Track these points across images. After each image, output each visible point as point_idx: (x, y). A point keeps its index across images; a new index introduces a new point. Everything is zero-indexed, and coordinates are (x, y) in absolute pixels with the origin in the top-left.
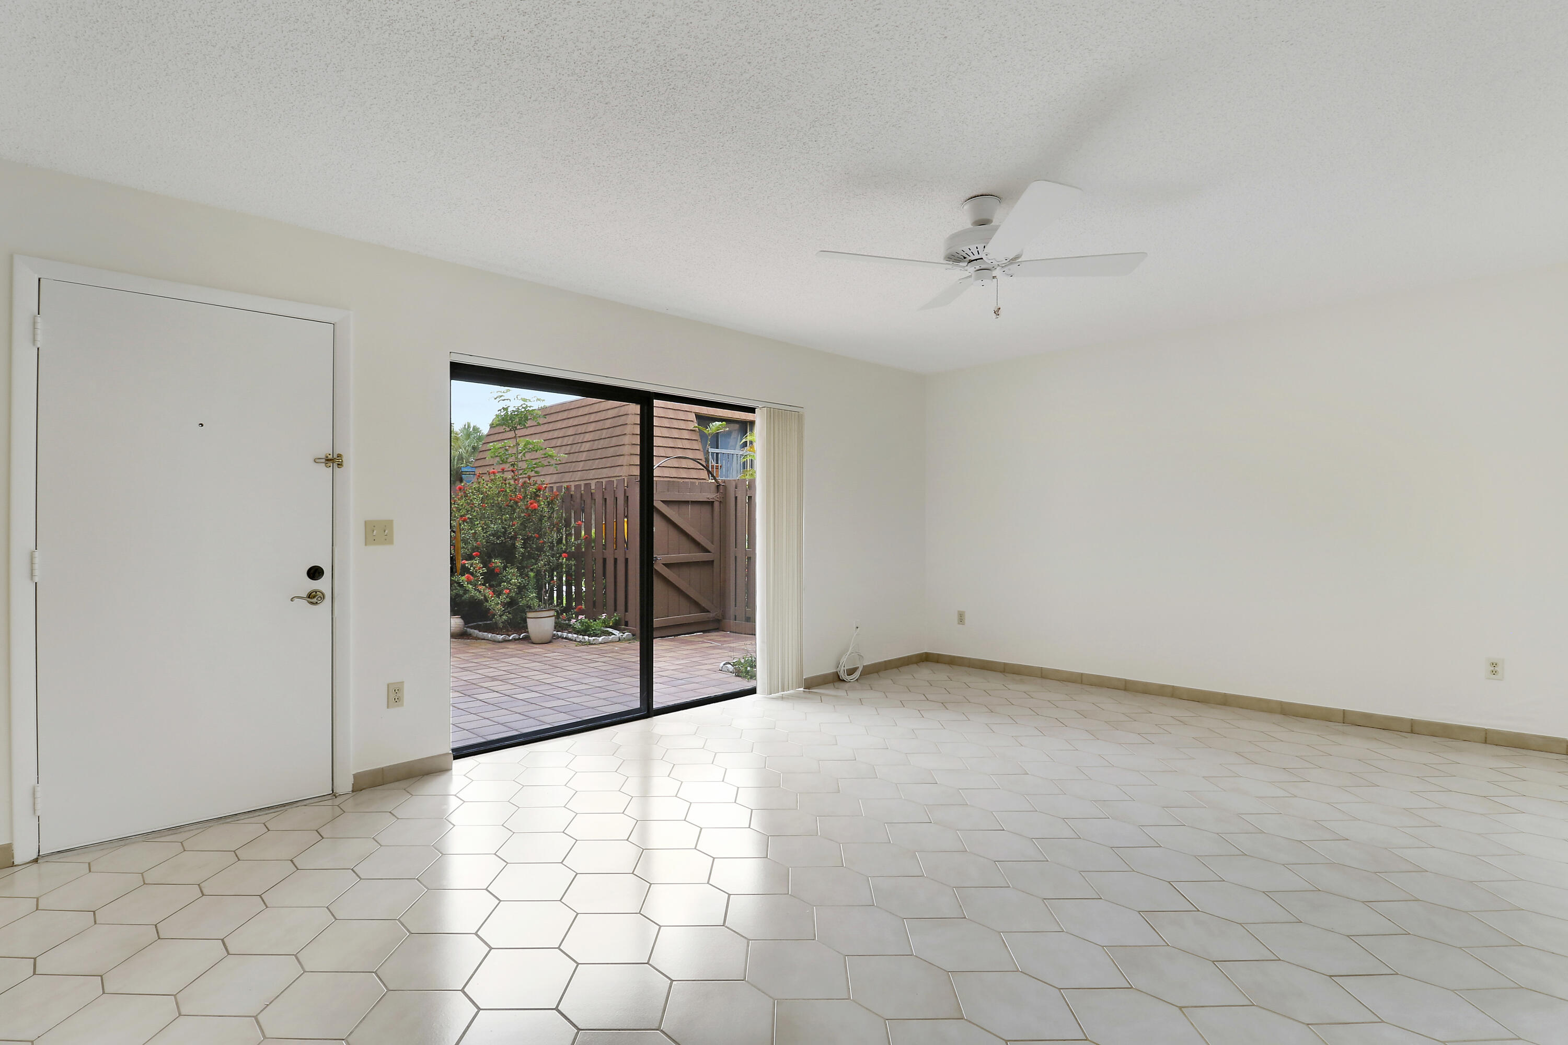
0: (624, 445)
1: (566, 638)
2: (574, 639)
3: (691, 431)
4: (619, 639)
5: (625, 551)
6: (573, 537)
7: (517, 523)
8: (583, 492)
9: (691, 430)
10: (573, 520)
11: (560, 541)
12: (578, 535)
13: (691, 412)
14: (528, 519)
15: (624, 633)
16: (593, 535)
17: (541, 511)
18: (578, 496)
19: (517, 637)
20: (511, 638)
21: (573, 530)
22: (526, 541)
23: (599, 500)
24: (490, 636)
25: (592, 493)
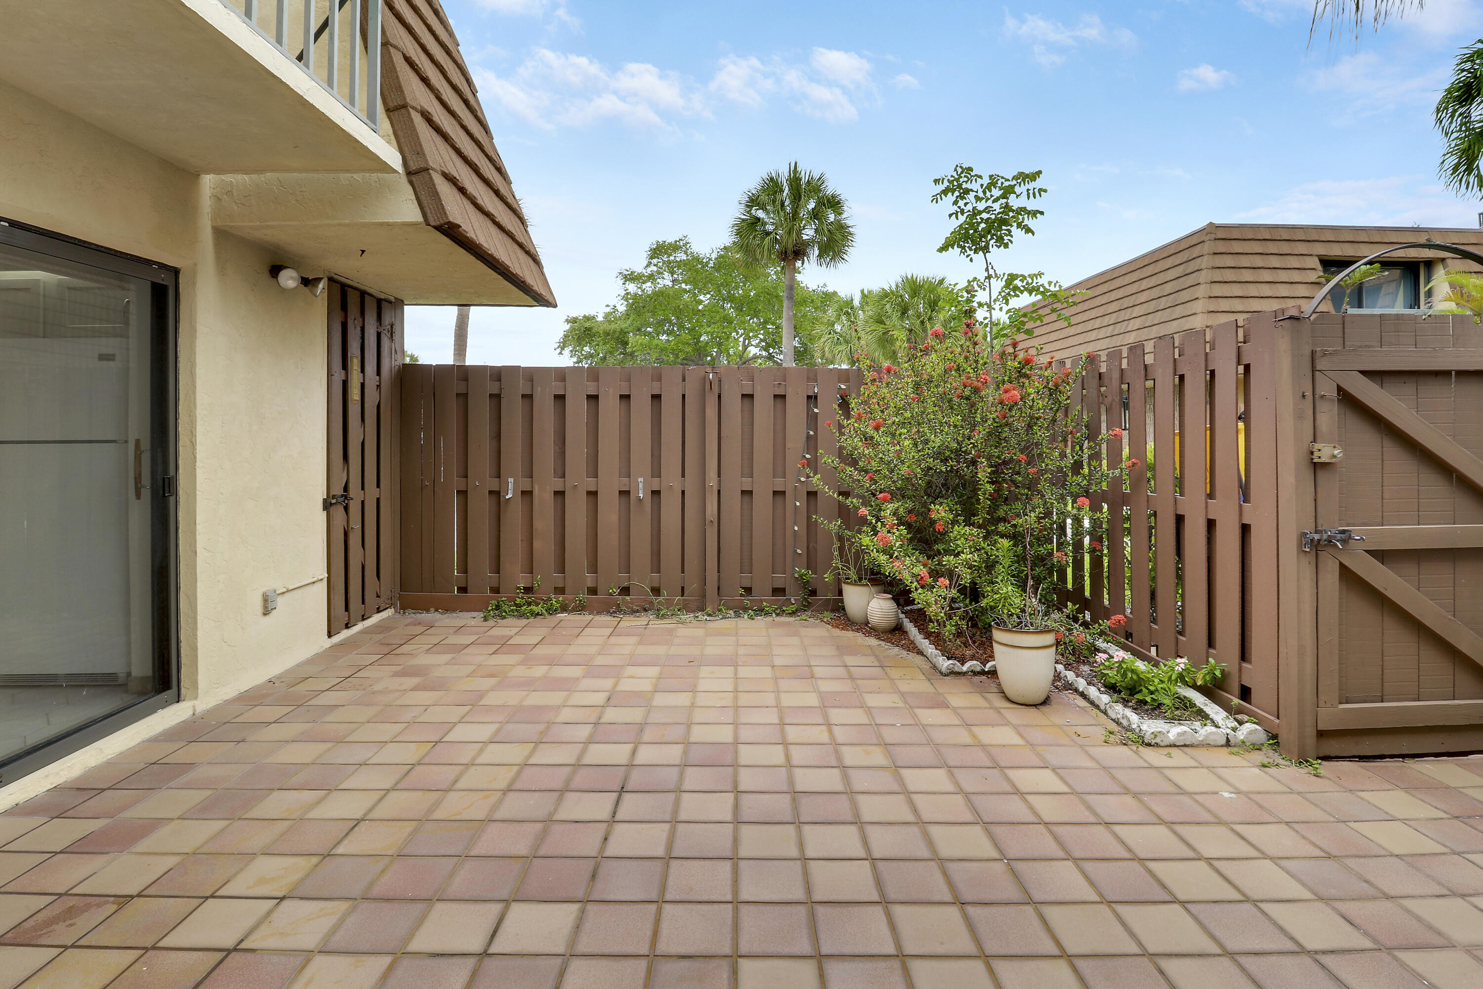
0: (1194, 314)
1: (1083, 695)
2: (1102, 707)
3: (1313, 285)
4: (1228, 740)
5: (1240, 506)
6: (1105, 462)
7: (980, 434)
8: (1124, 365)
9: (1312, 283)
10: (1104, 426)
11: (1077, 467)
12: (1115, 459)
13: (1311, 255)
14: (1004, 423)
15: (1241, 723)
16: (1150, 456)
17: (1031, 407)
18: (1116, 375)
19: (978, 669)
20: (965, 668)
21: (1104, 447)
22: (997, 469)
23: (1165, 382)
24: (930, 650)
25: (1146, 366)
